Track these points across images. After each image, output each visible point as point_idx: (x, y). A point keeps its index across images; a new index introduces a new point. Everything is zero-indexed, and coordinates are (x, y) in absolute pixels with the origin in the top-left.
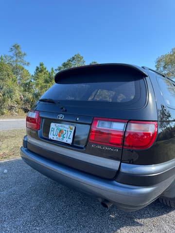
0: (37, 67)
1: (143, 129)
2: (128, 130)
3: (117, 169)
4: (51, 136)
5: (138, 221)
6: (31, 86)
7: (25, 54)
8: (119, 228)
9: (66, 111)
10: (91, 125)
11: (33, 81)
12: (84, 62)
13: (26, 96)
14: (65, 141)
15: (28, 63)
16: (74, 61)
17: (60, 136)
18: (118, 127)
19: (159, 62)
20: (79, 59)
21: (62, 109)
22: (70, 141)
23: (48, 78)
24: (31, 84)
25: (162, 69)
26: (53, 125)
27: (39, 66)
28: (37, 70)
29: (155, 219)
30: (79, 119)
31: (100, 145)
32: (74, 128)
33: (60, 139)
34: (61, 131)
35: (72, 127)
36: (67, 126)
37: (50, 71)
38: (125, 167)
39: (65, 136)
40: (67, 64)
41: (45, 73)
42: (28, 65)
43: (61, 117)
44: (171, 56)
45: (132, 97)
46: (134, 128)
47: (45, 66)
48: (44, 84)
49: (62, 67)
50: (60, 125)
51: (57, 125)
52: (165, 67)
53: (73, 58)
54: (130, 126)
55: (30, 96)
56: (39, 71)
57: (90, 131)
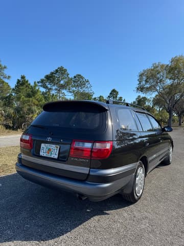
0: (18, 80)
1: (104, 146)
2: (94, 147)
3: (88, 173)
4: (41, 154)
5: (107, 212)
6: (12, 100)
7: (5, 67)
8: (92, 217)
9: (53, 135)
10: (71, 144)
11: (13, 94)
12: (68, 74)
13: (7, 112)
14: (52, 156)
15: (9, 77)
16: (58, 73)
17: (48, 153)
18: (88, 145)
19: (141, 75)
20: (63, 72)
21: (50, 133)
22: (56, 157)
23: (30, 92)
24: (11, 98)
25: (144, 82)
26: (43, 145)
27: (20, 79)
28: (17, 83)
29: (119, 210)
30: (63, 141)
31: (77, 158)
32: (59, 147)
33: (49, 156)
34: (49, 150)
35: (57, 146)
36: (54, 146)
37: (32, 84)
38: (92, 171)
39: (53, 153)
40: (50, 77)
41: (27, 86)
42: (8, 79)
43: (49, 139)
44: (152, 70)
45: (97, 126)
46: (98, 146)
47: (26, 79)
48: (27, 99)
49: (45, 79)
50: (49, 145)
51: (46, 145)
52: (146, 81)
53: (57, 71)
54: (95, 145)
55: (12, 111)
56: (20, 84)
57: (71, 148)
